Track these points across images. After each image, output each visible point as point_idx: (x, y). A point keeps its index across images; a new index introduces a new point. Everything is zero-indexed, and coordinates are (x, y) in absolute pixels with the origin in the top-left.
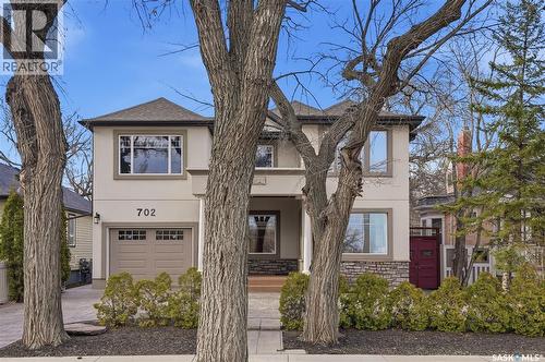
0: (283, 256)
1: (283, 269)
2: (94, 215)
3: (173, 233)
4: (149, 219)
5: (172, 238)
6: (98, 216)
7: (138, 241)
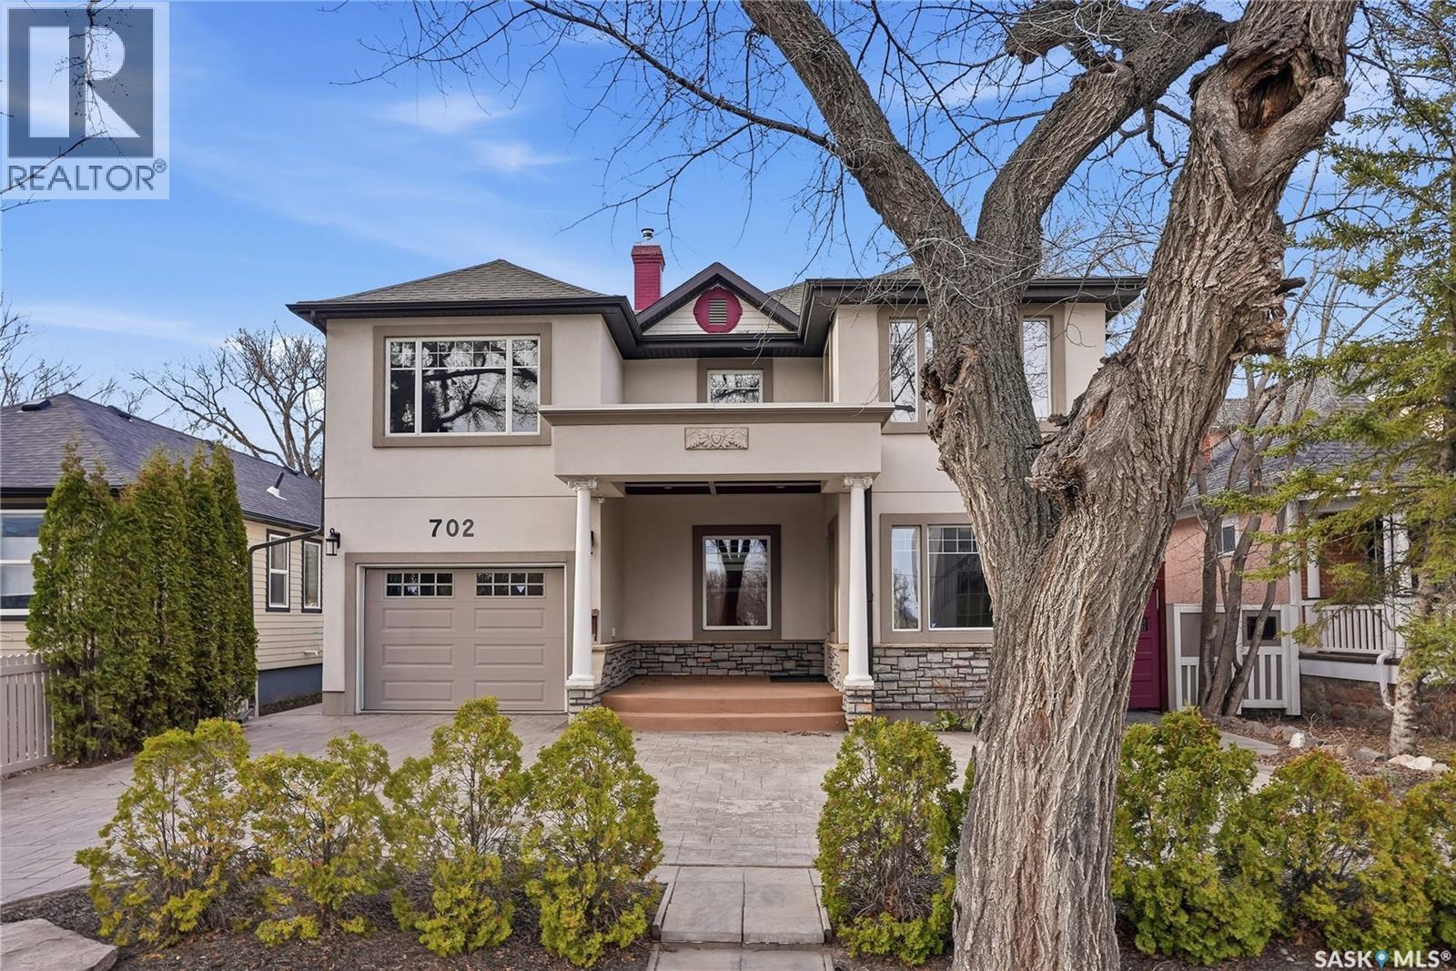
0: (789, 633)
1: (789, 665)
2: (327, 535)
3: (518, 578)
4: (459, 545)
5: (515, 592)
6: (336, 538)
7: (435, 599)
